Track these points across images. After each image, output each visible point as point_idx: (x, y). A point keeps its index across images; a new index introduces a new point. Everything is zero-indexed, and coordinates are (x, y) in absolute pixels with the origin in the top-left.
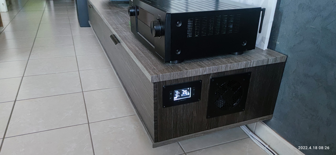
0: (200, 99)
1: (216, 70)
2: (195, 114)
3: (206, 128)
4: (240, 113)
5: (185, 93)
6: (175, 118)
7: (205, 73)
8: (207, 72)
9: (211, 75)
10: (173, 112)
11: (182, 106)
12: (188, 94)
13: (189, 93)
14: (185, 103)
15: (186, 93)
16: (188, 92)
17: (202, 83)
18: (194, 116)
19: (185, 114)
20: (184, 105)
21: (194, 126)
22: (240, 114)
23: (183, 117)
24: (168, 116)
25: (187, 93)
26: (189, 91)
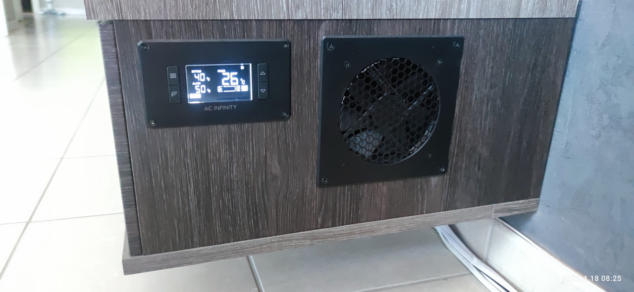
0: (290, 114)
1: (340, 11)
2: (275, 168)
3: (320, 220)
4: (434, 180)
5: (229, 81)
6: (200, 174)
7: (300, 16)
8: (308, 10)
9: (323, 25)
10: (188, 148)
11: (222, 129)
12: (245, 88)
13: (247, 83)
14: (233, 122)
15: (234, 81)
16: (243, 81)
17: (294, 52)
18: (271, 173)
19: (238, 163)
20: (229, 129)
21: (274, 211)
22: (433, 184)
23: (231, 171)
24: (173, 163)
25: (240, 84)
26: (243, 75)
